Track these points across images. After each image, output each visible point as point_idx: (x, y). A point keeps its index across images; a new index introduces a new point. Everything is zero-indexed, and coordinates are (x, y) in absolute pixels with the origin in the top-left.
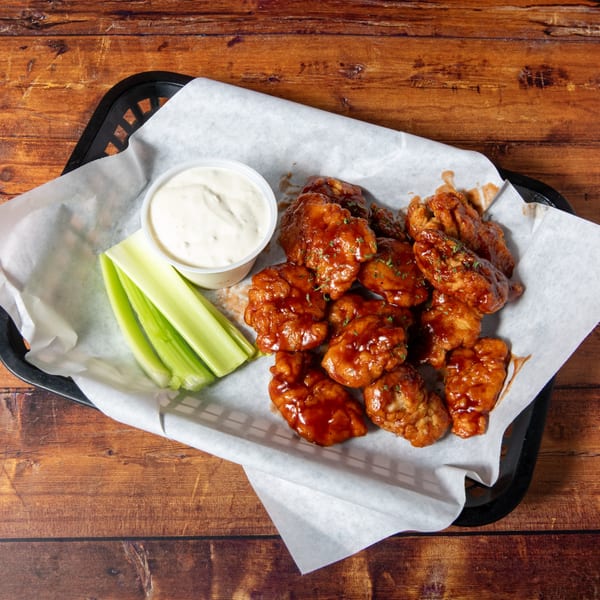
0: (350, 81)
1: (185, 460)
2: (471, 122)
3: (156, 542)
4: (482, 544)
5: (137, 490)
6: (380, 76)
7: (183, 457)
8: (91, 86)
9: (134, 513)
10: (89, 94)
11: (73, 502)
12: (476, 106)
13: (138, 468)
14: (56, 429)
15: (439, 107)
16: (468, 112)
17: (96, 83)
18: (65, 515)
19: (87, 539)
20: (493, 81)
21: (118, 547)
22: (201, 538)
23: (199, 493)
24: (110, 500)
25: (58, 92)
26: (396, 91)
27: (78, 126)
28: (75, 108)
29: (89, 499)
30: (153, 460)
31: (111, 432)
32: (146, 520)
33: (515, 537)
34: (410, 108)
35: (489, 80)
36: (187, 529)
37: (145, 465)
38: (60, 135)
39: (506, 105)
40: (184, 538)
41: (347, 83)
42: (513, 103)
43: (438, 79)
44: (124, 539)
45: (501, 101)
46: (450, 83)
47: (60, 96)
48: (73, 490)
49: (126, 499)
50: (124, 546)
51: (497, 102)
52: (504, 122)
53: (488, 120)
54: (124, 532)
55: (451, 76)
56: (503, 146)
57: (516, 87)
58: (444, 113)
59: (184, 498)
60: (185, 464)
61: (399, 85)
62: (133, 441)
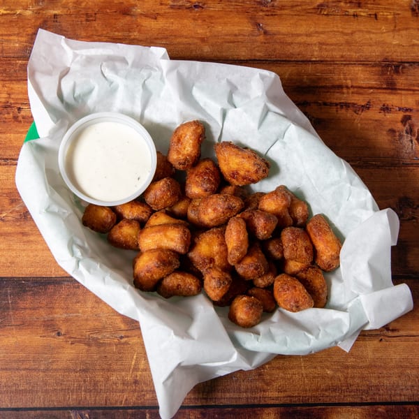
0: (265, 9)
1: (123, 340)
2: (370, 46)
3: (101, 411)
4: (380, 413)
5: (82, 367)
6: (290, 4)
7: (122, 337)
8: (38, 12)
9: (80, 386)
10: (37, 19)
11: (27, 376)
12: (374, 31)
13: (83, 347)
14: (11, 313)
15: (342, 32)
16: (368, 36)
17: (42, 9)
18: (21, 388)
19: (40, 409)
20: (388, 9)
21: (66, 415)
22: (138, 408)
23: (136, 369)
24: (59, 375)
25: (9, 18)
26: (303, 18)
27: (26, 46)
28: (24, 31)
29: (41, 374)
30: (96, 340)
31: (58, 316)
32: (91, 391)
33: (408, 407)
34: (317, 32)
35: (385, 9)
36: (126, 400)
37: (89, 345)
38: (12, 55)
39: (399, 30)
40: (123, 408)
41: (262, 11)
42: (407, 29)
43: (341, 7)
44: (72, 409)
45: (395, 27)
46: (351, 11)
47: (11, 21)
48: (27, 367)
49: (73, 374)
50: (72, 415)
51: (392, 28)
52: (399, 45)
53: (385, 43)
54: (72, 403)
55: (353, 5)
56: (397, 67)
57: (409, 14)
58: (346, 37)
59: (123, 373)
60: (123, 344)
61: (307, 12)
62: (79, 324)
